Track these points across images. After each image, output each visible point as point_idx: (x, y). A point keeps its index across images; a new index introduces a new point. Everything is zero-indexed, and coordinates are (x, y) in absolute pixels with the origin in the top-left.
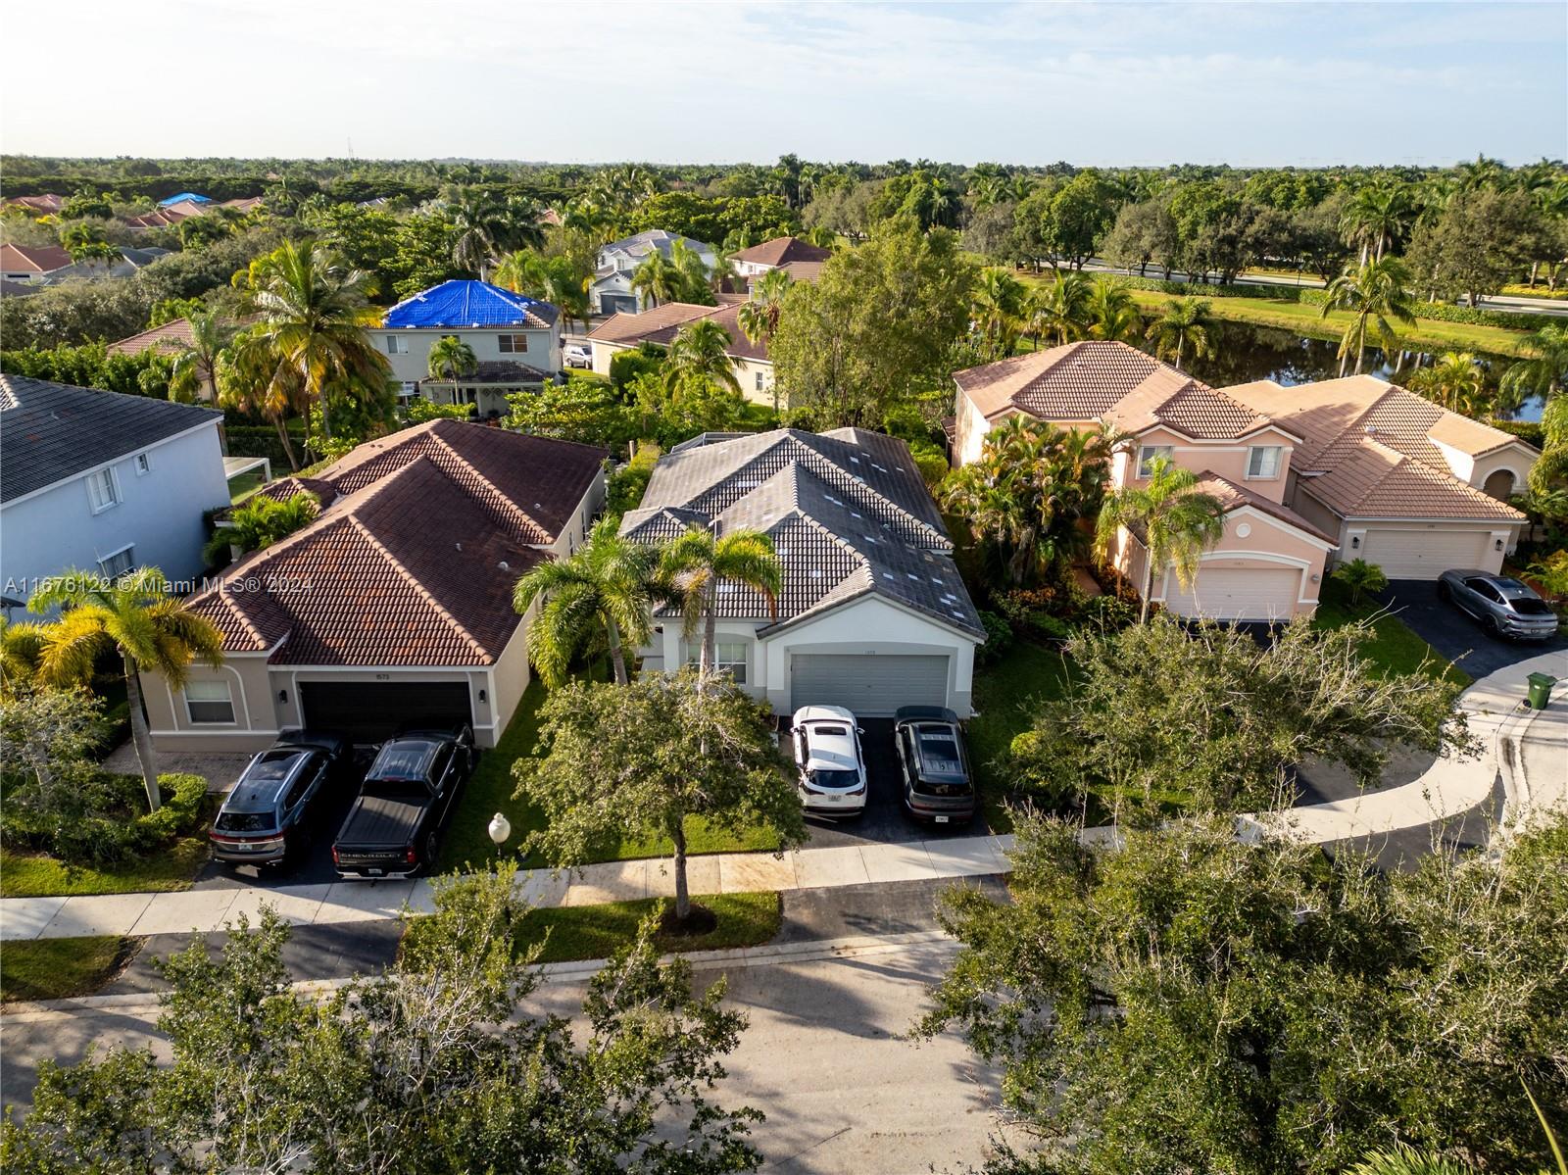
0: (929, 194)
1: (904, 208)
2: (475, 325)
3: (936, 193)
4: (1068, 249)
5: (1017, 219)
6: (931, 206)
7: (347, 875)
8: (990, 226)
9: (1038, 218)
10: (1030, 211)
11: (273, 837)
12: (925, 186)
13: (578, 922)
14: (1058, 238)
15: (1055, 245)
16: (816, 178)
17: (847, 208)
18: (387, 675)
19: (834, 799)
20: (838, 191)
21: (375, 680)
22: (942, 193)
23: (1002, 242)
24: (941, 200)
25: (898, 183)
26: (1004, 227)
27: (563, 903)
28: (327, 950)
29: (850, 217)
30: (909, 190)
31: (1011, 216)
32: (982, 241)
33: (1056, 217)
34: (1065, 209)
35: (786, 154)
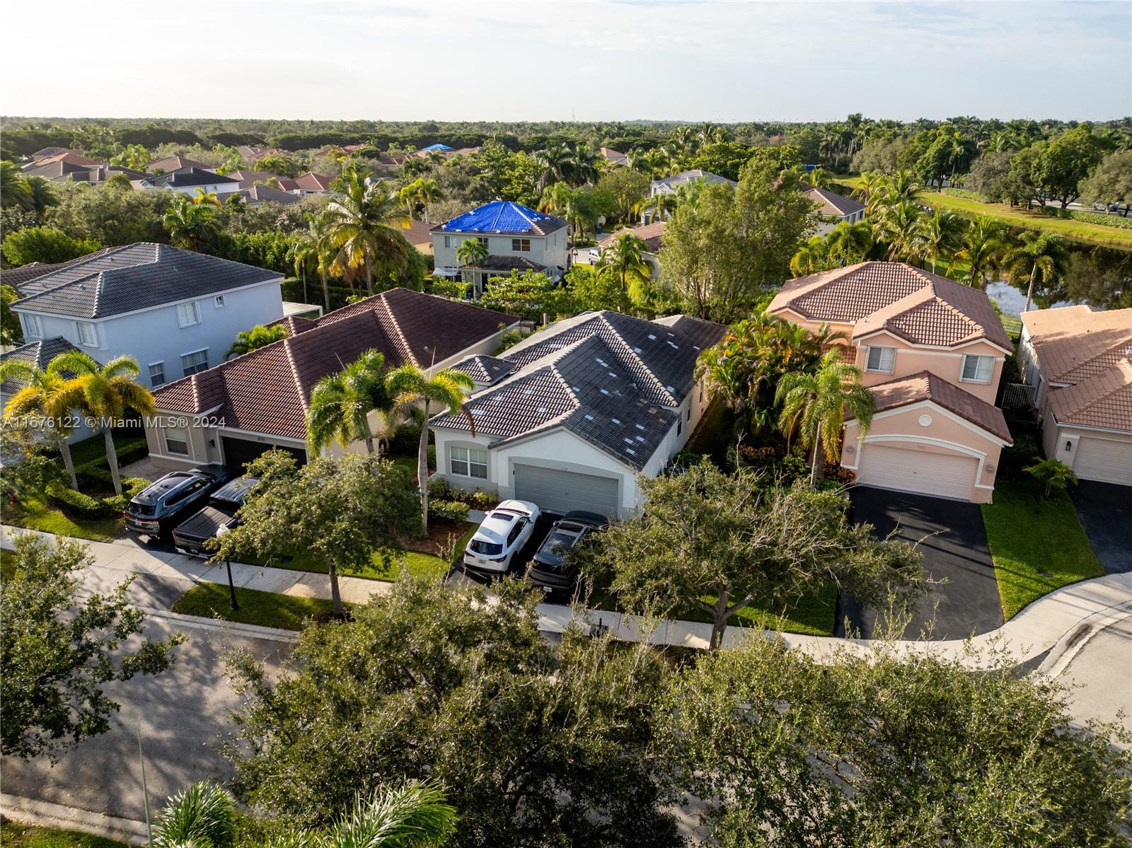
0: (949, 144)
1: (926, 155)
2: (498, 231)
3: (955, 143)
4: (1053, 191)
5: (1013, 165)
6: (949, 153)
7: (180, 550)
8: (989, 170)
9: (1030, 164)
10: (1024, 159)
11: (152, 520)
12: (946, 137)
13: (281, 605)
14: (1045, 181)
15: (1043, 187)
16: (868, 132)
17: (883, 155)
18: (263, 438)
19: (482, 562)
20: (881, 142)
21: (256, 440)
22: (960, 143)
23: (995, 183)
24: (958, 149)
25: (926, 135)
26: (1000, 171)
27: (284, 593)
28: (145, 589)
29: (884, 161)
30: (934, 140)
31: (1008, 163)
32: (980, 182)
33: (1045, 163)
34: (1054, 158)
35: (854, 113)
